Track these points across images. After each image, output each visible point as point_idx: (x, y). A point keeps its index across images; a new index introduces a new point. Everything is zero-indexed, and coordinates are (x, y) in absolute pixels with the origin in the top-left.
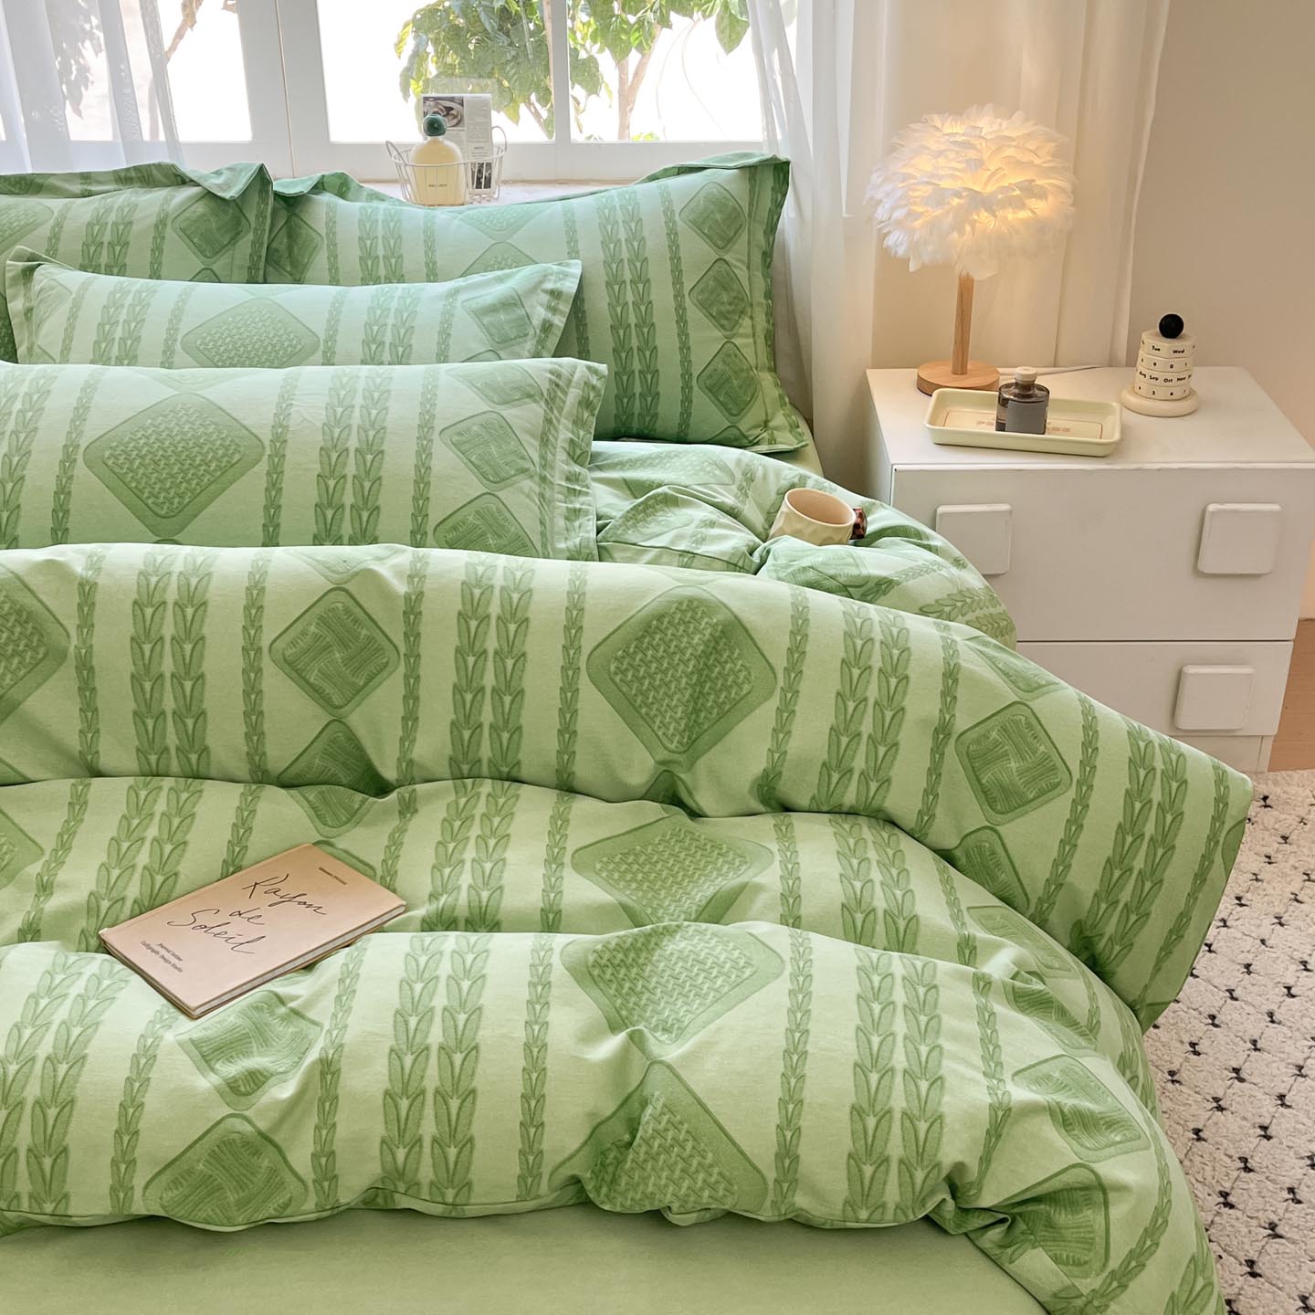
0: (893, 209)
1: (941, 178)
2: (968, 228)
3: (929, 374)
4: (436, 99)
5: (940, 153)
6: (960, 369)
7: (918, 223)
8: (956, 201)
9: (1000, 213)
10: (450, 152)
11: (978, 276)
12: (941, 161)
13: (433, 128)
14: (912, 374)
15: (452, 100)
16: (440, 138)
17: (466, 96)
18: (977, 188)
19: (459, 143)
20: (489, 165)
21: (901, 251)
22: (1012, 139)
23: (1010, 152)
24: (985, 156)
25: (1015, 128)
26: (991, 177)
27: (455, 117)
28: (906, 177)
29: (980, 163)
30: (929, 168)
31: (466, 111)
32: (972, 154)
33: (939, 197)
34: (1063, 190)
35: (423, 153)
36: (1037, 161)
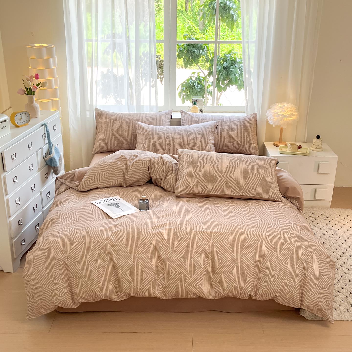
0: (271, 117)
1: (278, 113)
2: (283, 120)
3: (276, 143)
4: (194, 99)
5: (279, 109)
6: (280, 142)
7: (275, 120)
8: (281, 116)
9: (288, 118)
10: (197, 108)
11: (284, 127)
12: (279, 110)
13: (195, 104)
14: (273, 143)
15: (197, 99)
16: (196, 105)
17: (199, 99)
18: (284, 114)
19: (198, 106)
20: (202, 109)
21: (272, 124)
22: (289, 107)
23: (289, 109)
24: (285, 110)
25: (290, 105)
26: (286, 113)
27: (197, 102)
28: (273, 113)
29: (285, 111)
30: (276, 111)
31: (199, 101)
32: (284, 109)
33: (278, 116)
34: (298, 115)
35: (193, 108)
36: (293, 110)
